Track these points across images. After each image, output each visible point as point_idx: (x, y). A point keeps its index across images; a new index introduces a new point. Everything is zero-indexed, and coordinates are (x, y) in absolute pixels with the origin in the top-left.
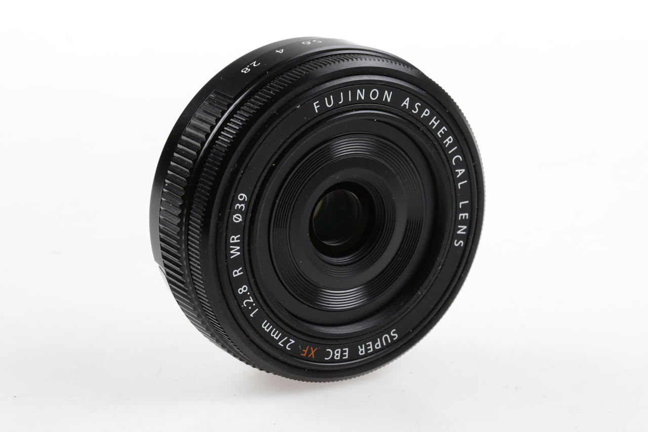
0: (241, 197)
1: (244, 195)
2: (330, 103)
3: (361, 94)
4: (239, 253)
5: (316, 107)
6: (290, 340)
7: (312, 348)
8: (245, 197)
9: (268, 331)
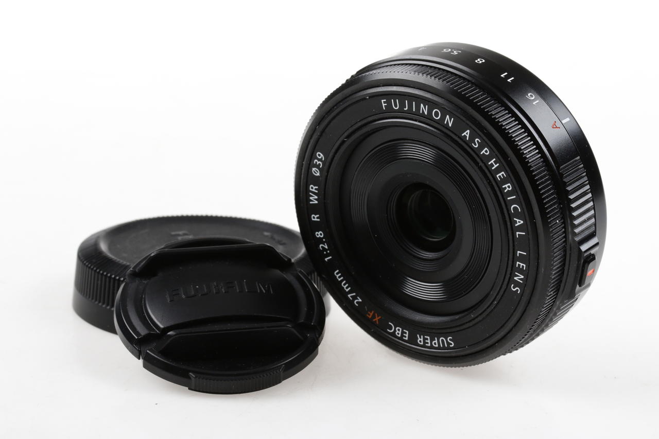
0: (319, 155)
1: (321, 155)
2: (396, 106)
3: (424, 109)
4: (316, 202)
5: (383, 105)
6: (358, 298)
7: (376, 314)
8: (322, 157)
9: (339, 280)
